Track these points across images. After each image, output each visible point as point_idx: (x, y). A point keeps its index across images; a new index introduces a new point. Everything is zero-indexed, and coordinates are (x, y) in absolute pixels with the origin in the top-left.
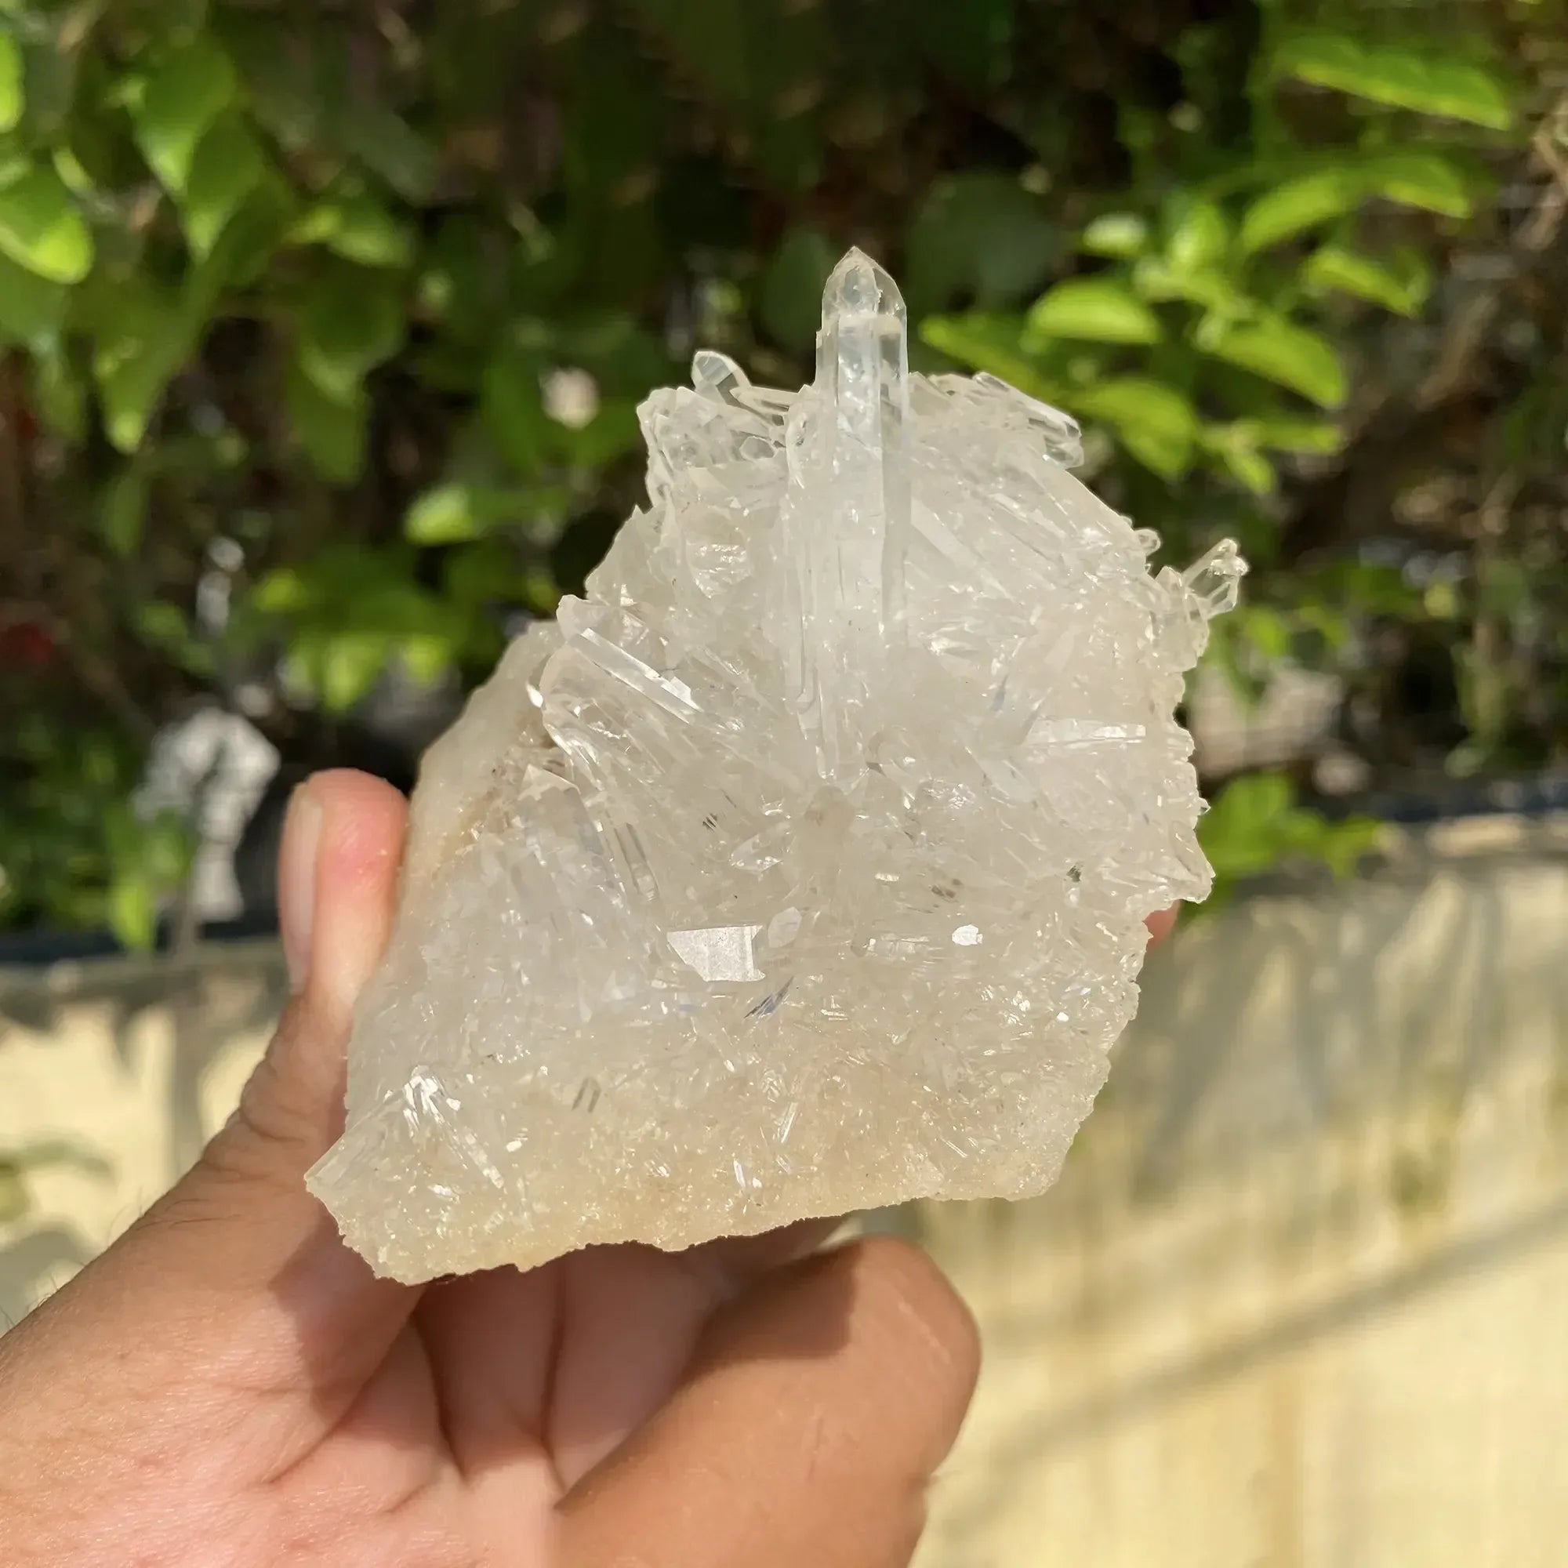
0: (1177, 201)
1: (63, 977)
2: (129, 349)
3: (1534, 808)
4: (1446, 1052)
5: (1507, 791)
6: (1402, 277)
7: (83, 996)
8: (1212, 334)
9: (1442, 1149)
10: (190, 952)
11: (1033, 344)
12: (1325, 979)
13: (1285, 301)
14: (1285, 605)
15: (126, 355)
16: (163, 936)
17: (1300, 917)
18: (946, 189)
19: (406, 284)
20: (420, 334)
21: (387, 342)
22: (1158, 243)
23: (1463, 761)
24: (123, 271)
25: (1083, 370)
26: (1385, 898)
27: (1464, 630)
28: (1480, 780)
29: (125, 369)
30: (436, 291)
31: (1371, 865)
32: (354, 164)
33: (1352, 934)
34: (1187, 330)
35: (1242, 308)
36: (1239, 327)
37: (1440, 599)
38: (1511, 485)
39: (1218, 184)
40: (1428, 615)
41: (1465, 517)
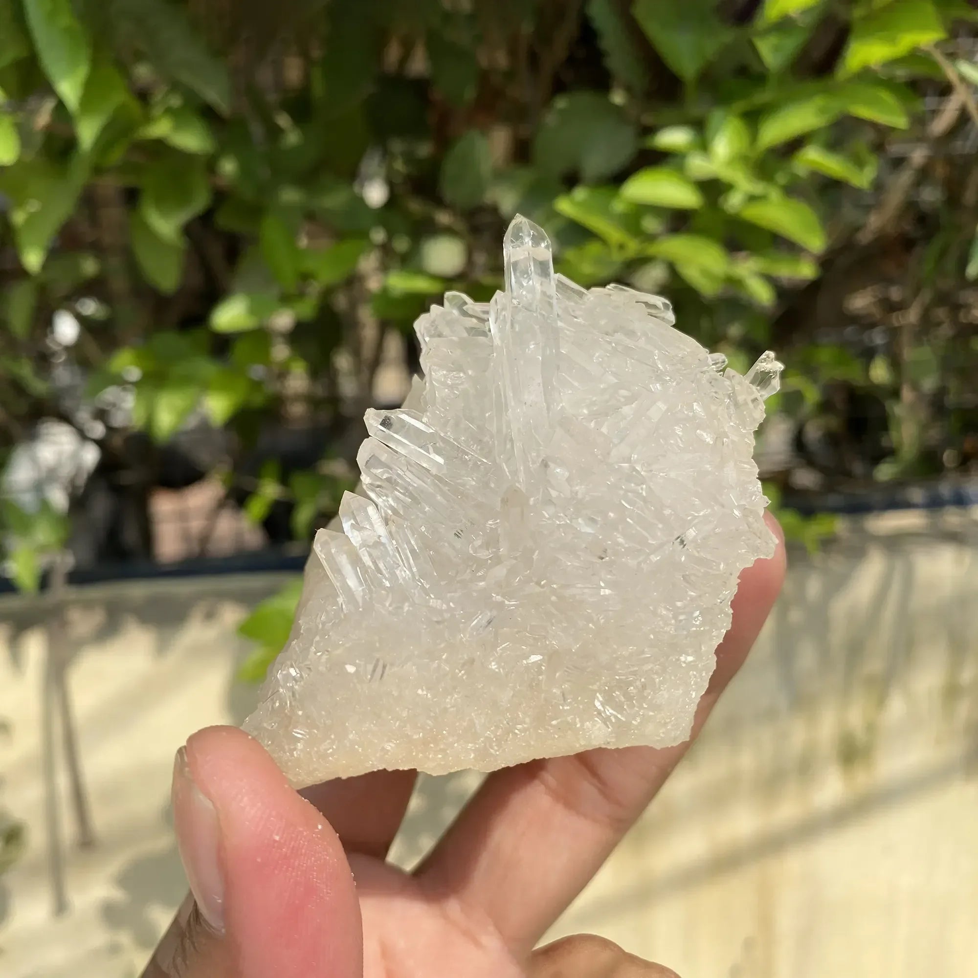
0: (717, 116)
2: (33, 206)
3: (934, 504)
4: (874, 665)
5: (917, 494)
6: (859, 163)
8: (734, 202)
9: (871, 728)
10: (59, 593)
11: (619, 206)
12: (795, 616)
13: (782, 178)
15: (33, 210)
16: (44, 582)
18: (561, 103)
19: (210, 164)
20: (220, 196)
21: (200, 202)
22: (703, 145)
23: (885, 472)
24: (31, 156)
25: (651, 224)
26: (836, 563)
27: (895, 393)
28: (899, 483)
29: (32, 219)
30: (228, 167)
31: (828, 543)
32: (175, 86)
33: (814, 587)
34: (721, 200)
35: (757, 188)
36: (752, 199)
37: (880, 372)
38: (926, 296)
39: (741, 105)
40: (872, 382)
41: (894, 315)
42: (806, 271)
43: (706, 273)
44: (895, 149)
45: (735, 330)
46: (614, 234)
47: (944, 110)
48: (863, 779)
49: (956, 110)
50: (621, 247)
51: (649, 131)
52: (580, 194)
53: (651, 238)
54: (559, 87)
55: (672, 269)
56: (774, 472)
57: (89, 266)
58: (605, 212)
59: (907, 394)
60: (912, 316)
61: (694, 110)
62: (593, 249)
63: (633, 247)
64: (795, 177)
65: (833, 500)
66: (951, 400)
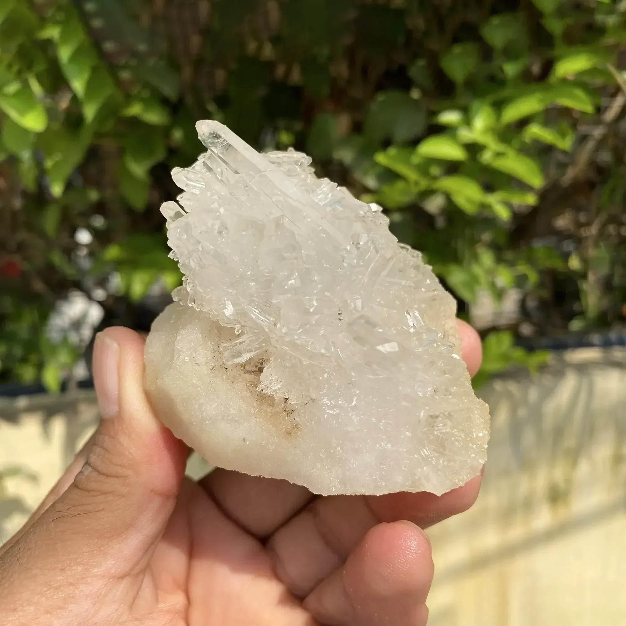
0: (476, 104)
1: (22, 402)
2: (58, 157)
3: (607, 345)
4: (570, 442)
5: (596, 338)
6: (563, 135)
7: (30, 410)
8: (487, 157)
9: (568, 481)
10: (74, 393)
11: (416, 160)
12: (522, 412)
13: (516, 143)
14: (511, 264)
15: (57, 159)
16: (64, 386)
17: (513, 387)
18: (381, 97)
19: (166, 132)
20: (172, 152)
21: (160, 155)
22: (468, 122)
23: (576, 325)
24: (56, 126)
25: (435, 170)
26: (547, 380)
27: (584, 276)
28: (584, 332)
29: (56, 164)
30: (178, 135)
31: (543, 368)
32: (146, 85)
33: (533, 394)
34: (478, 156)
35: (500, 148)
36: (498, 155)
37: (575, 263)
38: (603, 216)
39: (491, 98)
40: (569, 269)
41: (583, 229)
42: (531, 200)
43: (469, 200)
44: (583, 129)
45: (486, 236)
46: (412, 175)
47: (612, 107)
48: (563, 513)
49: (619, 106)
50: (416, 183)
51: (434, 113)
52: (392, 151)
53: (435, 178)
54: (380, 87)
55: (448, 197)
56: (510, 324)
57: (94, 195)
58: (408, 163)
59: (591, 277)
60: (594, 230)
61: (462, 100)
62: (400, 185)
63: (424, 184)
64: (524, 143)
65: (544, 341)
66: (617, 280)
